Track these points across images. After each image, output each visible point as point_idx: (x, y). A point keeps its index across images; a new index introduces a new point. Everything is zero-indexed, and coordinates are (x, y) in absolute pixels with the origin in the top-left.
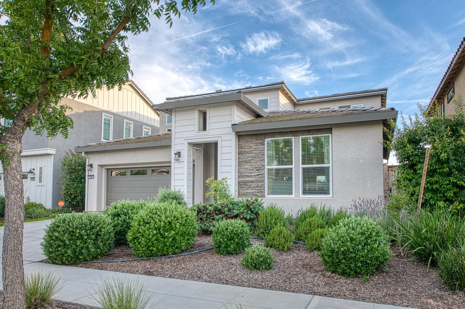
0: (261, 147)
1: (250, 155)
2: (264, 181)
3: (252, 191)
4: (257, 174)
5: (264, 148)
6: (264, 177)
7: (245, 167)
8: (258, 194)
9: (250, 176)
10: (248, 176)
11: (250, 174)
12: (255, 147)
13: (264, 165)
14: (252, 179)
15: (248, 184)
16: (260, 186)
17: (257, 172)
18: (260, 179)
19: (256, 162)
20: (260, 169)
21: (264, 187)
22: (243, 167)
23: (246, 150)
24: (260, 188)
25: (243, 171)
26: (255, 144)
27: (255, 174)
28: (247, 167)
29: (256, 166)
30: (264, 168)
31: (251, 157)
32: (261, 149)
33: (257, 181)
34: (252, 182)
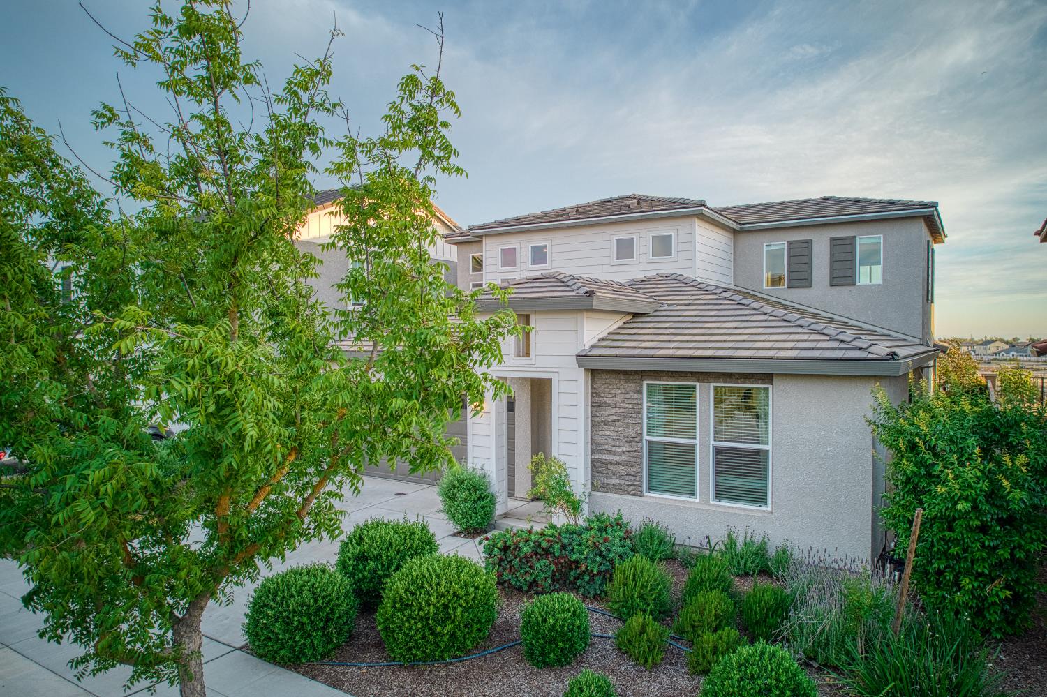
0: (636, 396)
1: (614, 411)
2: (640, 465)
3: (618, 481)
4: (628, 449)
5: (641, 400)
6: (641, 458)
7: (603, 433)
8: (630, 489)
9: (614, 453)
10: (610, 452)
11: (614, 449)
12: (623, 396)
13: (641, 434)
14: (617, 458)
15: (610, 466)
16: (633, 473)
17: (627, 444)
18: (633, 460)
19: (627, 427)
20: (634, 440)
21: (641, 477)
22: (601, 433)
23: (607, 400)
24: (633, 478)
25: (601, 441)
26: (623, 391)
27: (624, 449)
28: (608, 433)
29: (626, 434)
30: (641, 440)
31: (615, 414)
32: (635, 402)
33: (627, 463)
34: (618, 464)
